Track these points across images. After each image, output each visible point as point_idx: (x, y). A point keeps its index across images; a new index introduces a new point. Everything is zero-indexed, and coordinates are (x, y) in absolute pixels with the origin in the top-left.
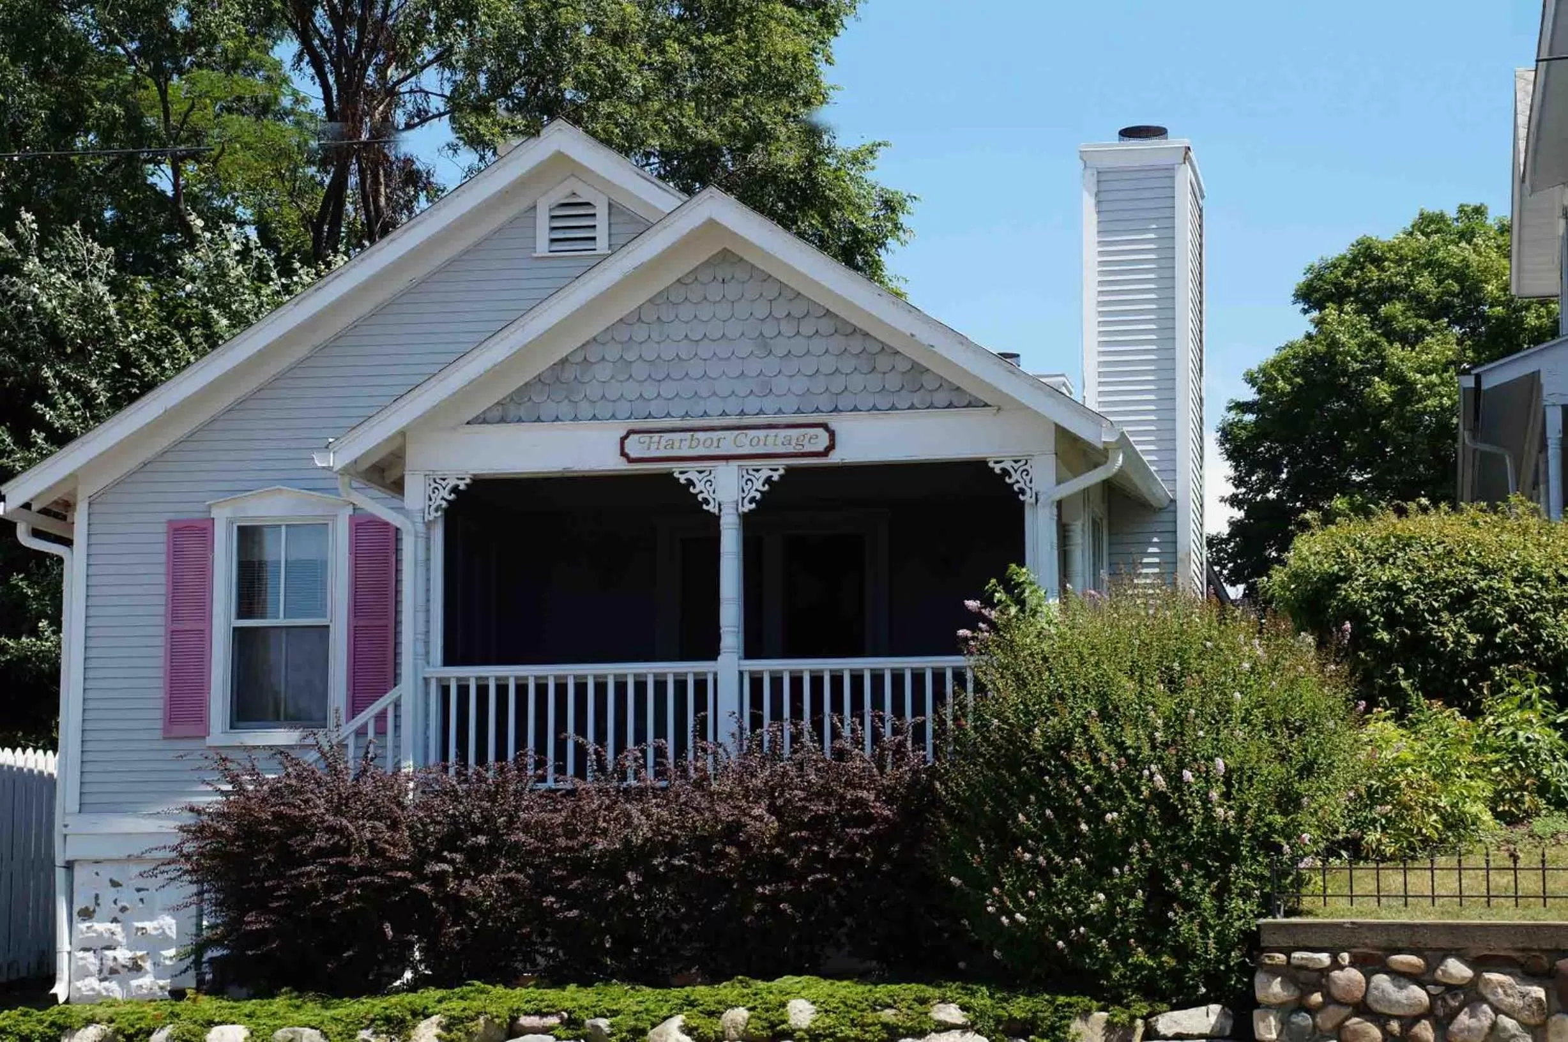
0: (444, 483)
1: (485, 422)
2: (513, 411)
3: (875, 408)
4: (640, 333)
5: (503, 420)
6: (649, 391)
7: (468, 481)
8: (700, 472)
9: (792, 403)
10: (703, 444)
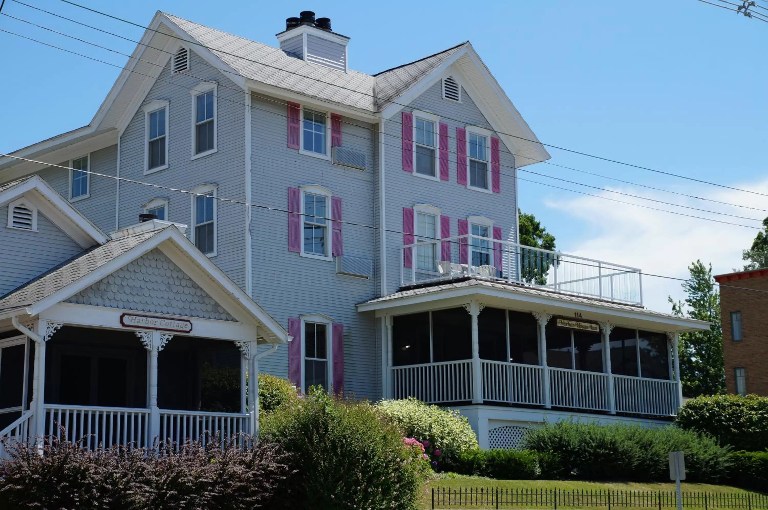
0: (52, 326)
1: (70, 302)
2: (81, 299)
3: (204, 317)
4: (128, 275)
5: (77, 302)
6: (130, 298)
7: (62, 326)
8: (146, 333)
9: (178, 311)
10: (150, 322)
